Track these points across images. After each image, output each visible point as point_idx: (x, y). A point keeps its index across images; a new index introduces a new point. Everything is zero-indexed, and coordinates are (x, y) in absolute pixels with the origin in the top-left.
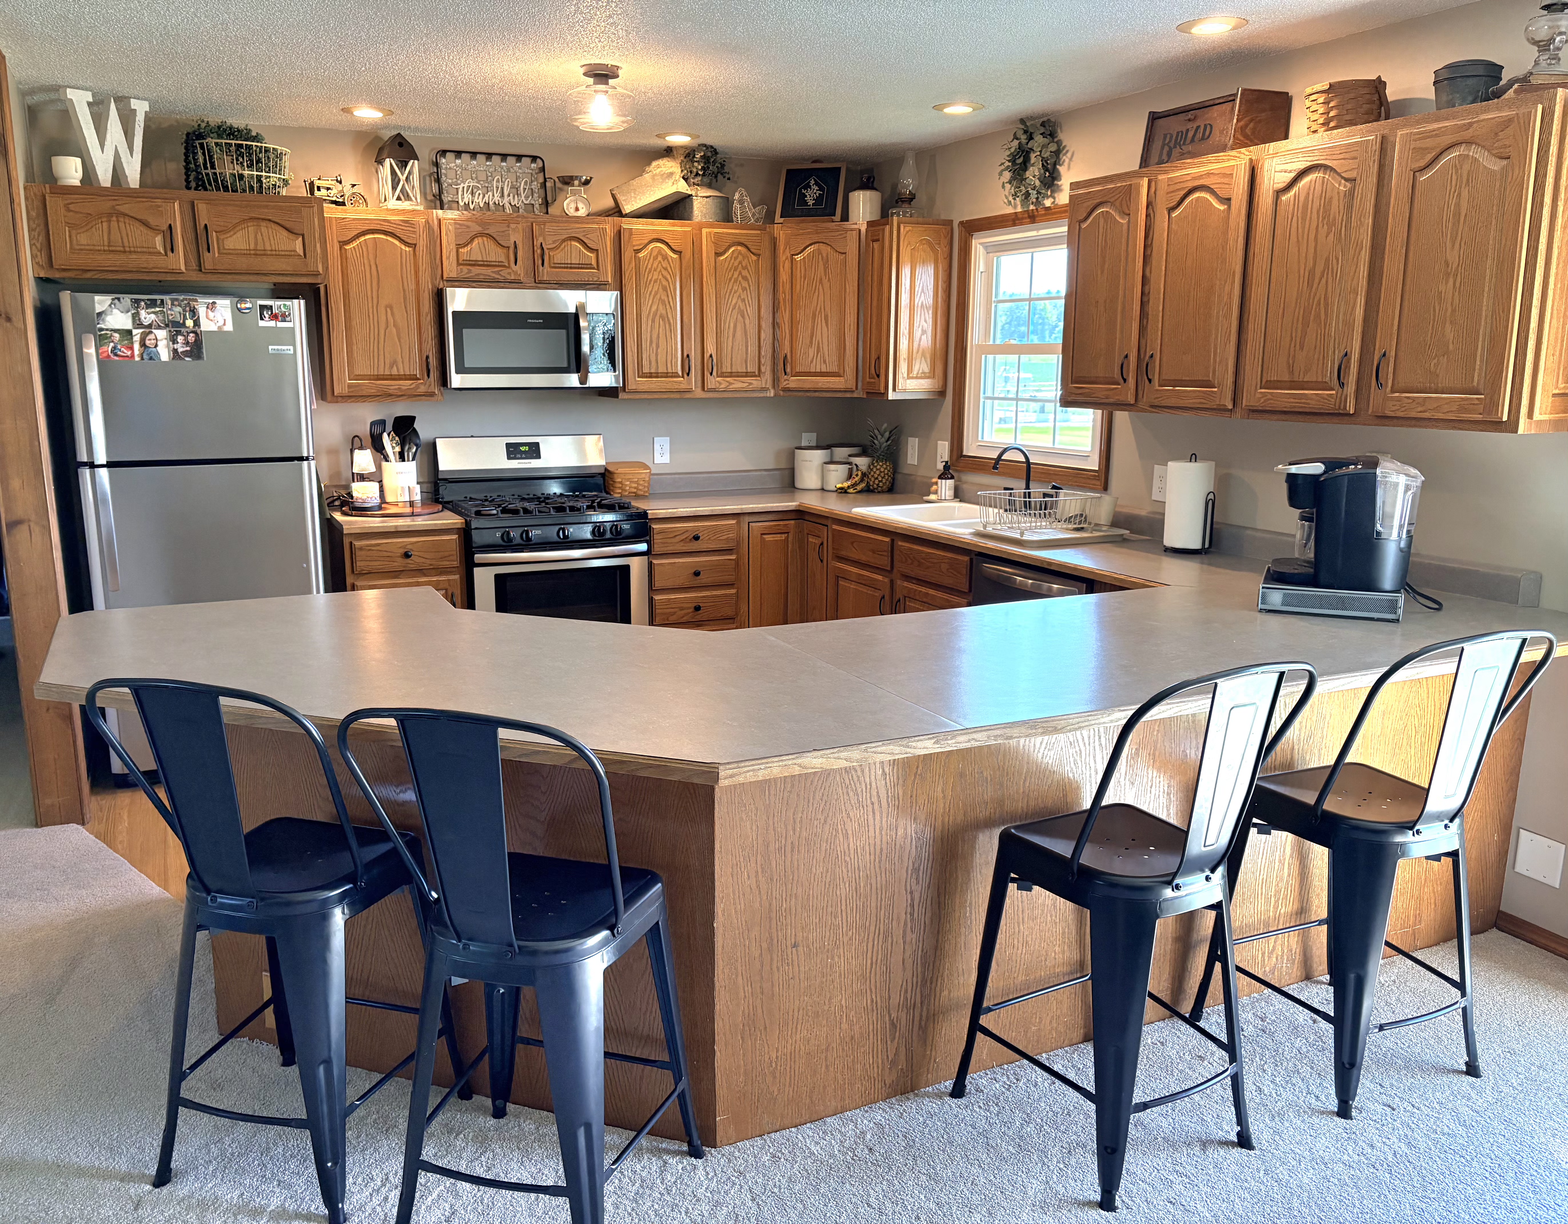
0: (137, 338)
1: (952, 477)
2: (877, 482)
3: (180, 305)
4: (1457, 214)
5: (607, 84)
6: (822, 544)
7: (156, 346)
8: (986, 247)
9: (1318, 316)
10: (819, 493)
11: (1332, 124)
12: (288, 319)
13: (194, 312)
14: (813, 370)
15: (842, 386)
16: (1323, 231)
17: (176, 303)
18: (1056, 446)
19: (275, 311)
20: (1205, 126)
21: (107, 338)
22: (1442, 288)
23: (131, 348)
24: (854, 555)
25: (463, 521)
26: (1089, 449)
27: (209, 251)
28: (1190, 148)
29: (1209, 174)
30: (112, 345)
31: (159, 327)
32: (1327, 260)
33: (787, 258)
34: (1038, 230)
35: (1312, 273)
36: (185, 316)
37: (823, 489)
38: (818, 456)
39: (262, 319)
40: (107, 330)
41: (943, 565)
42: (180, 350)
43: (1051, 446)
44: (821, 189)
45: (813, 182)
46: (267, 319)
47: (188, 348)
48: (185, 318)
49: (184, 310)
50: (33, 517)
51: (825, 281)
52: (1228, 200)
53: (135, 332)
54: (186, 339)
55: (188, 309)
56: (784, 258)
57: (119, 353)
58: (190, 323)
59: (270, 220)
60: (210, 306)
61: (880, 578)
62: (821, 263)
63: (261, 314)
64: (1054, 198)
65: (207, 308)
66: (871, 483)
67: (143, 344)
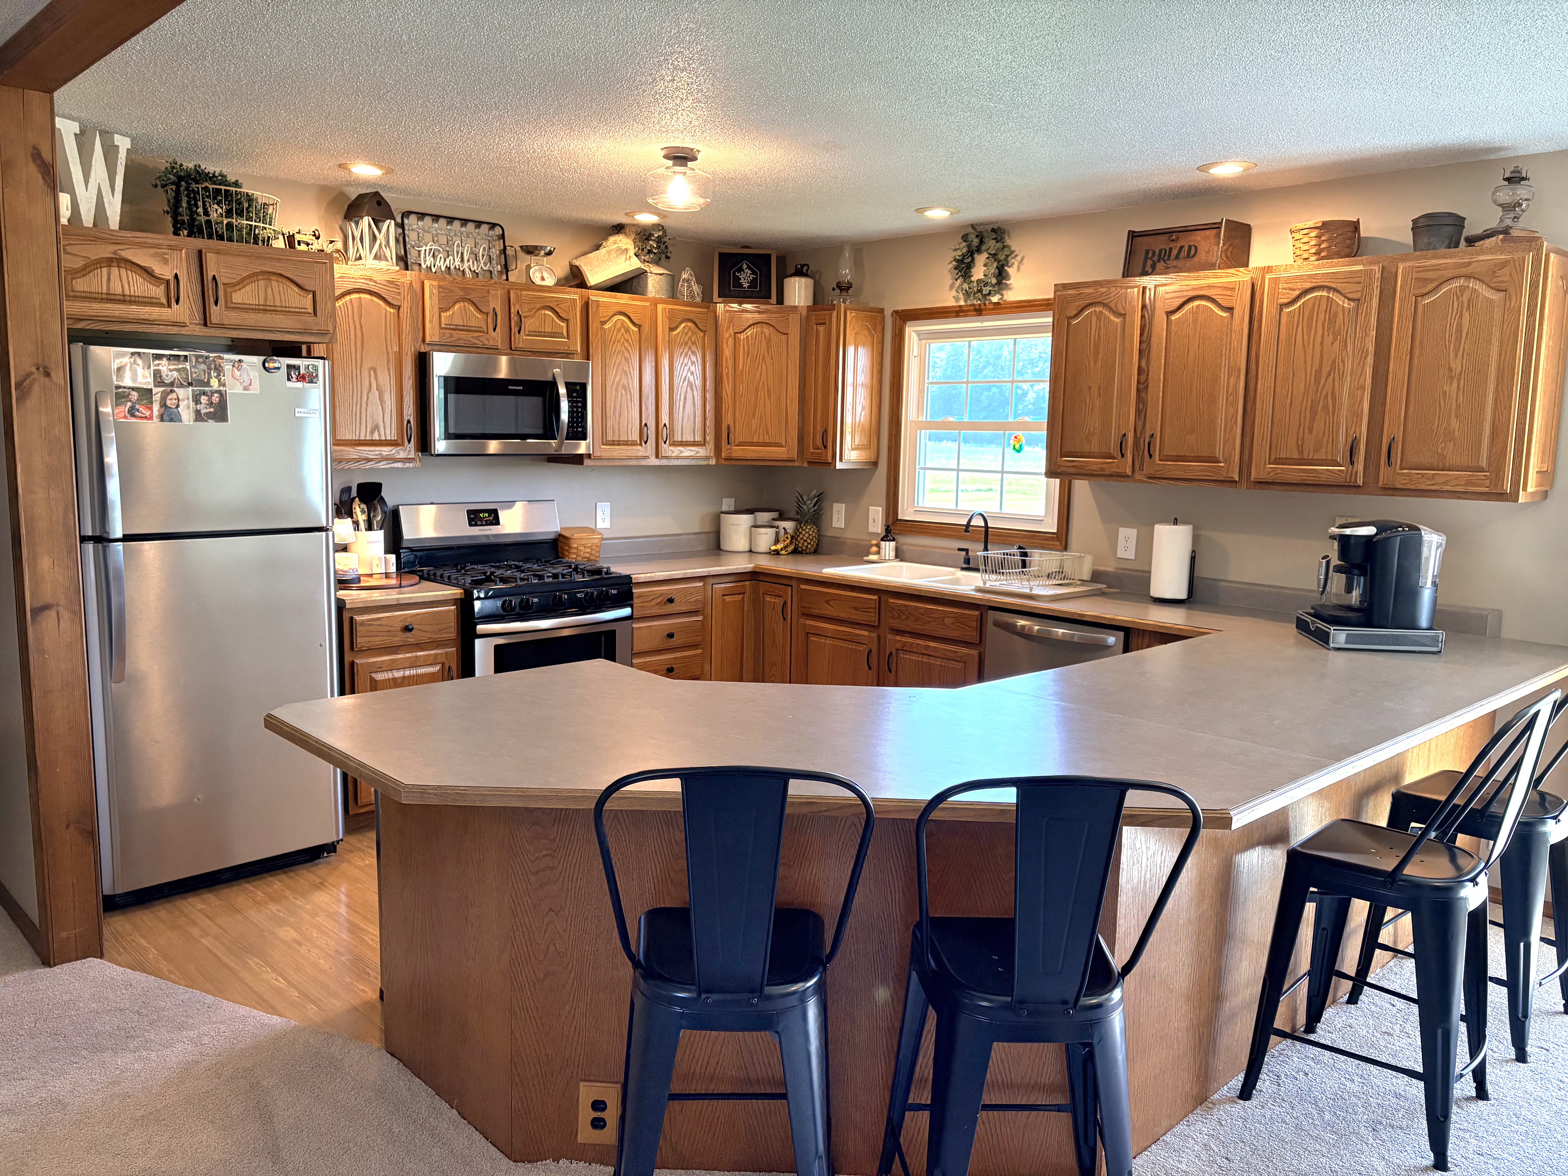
0: (157, 398)
1: (894, 540)
2: (806, 544)
3: (204, 363)
4: (1459, 330)
5: (686, 166)
6: (785, 604)
7: (178, 406)
8: (919, 334)
9: (1326, 407)
10: (747, 555)
11: (1323, 254)
12: (315, 380)
13: (219, 370)
14: (756, 440)
15: (784, 456)
16: (1329, 339)
17: (201, 360)
18: (1003, 511)
19: (302, 371)
20: (1190, 247)
21: (124, 397)
22: (1446, 388)
23: (151, 409)
24: (829, 611)
25: (462, 591)
26: (1043, 514)
27: (216, 305)
28: (1175, 263)
29: (1210, 287)
30: (129, 404)
31: (181, 386)
32: (1334, 362)
33: (730, 336)
34: (982, 321)
35: (1319, 371)
36: (209, 374)
37: (751, 551)
38: (745, 520)
39: (289, 380)
40: (124, 387)
41: (947, 620)
42: (203, 411)
43: (999, 511)
44: (754, 273)
45: (745, 266)
46: (294, 379)
47: (212, 410)
48: (210, 377)
49: (210, 369)
50: (63, 602)
51: (768, 359)
52: (1230, 309)
53: (155, 390)
54: (210, 399)
55: (213, 366)
56: (727, 336)
57: (137, 413)
58: (214, 383)
59: (281, 275)
60: (236, 365)
61: (866, 633)
62: (764, 342)
63: (289, 375)
64: (1002, 295)
65: (233, 366)
66: (800, 545)
67: (163, 405)
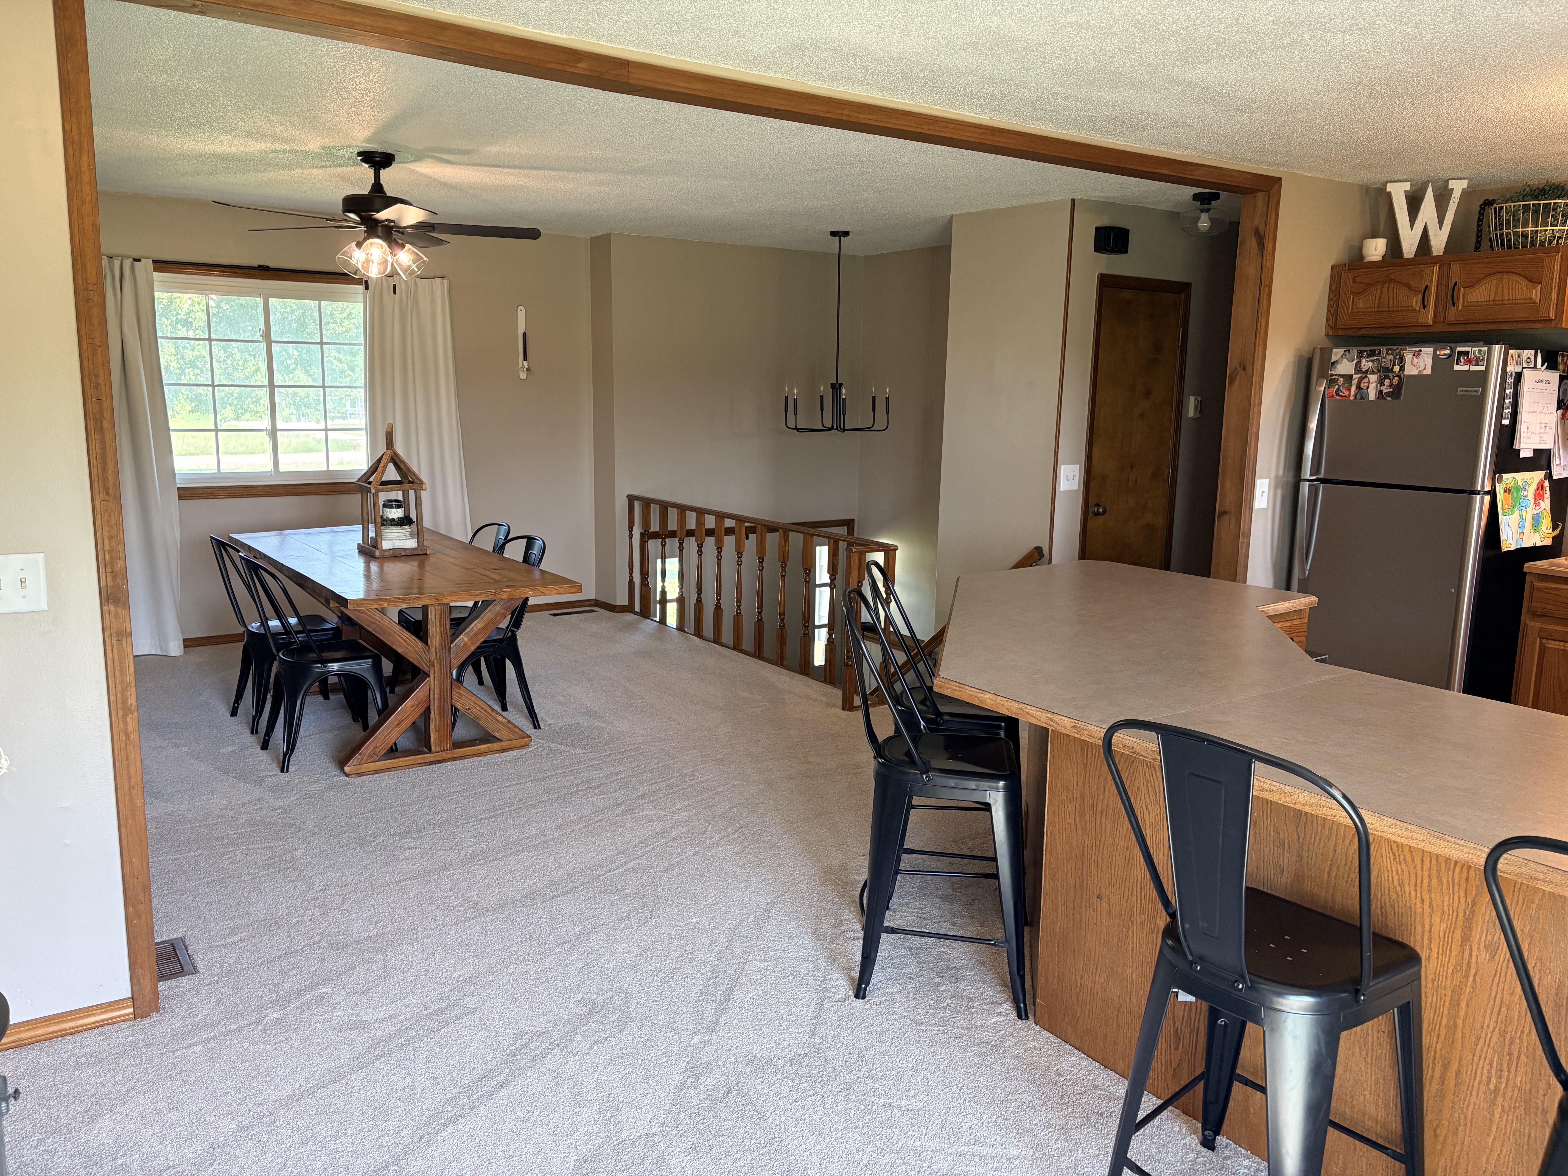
0: (1355, 382)
3: (1392, 354)
7: (1368, 388)
12: (1481, 363)
13: (1402, 359)
17: (1390, 352)
19: (1471, 356)
21: (1334, 382)
23: (1350, 390)
27: (1454, 306)
30: (1337, 387)
31: (1373, 373)
36: (1394, 362)
39: (1457, 364)
40: (1336, 375)
42: (1384, 391)
46: (1462, 363)
47: (1391, 390)
48: (1394, 365)
49: (1395, 358)
50: (1233, 511)
53: (1355, 376)
54: (1391, 382)
55: (1398, 357)
57: (1341, 393)
58: (1397, 368)
59: (1513, 272)
60: (1416, 354)
63: (1458, 359)
65: (1414, 355)
67: (1359, 387)
